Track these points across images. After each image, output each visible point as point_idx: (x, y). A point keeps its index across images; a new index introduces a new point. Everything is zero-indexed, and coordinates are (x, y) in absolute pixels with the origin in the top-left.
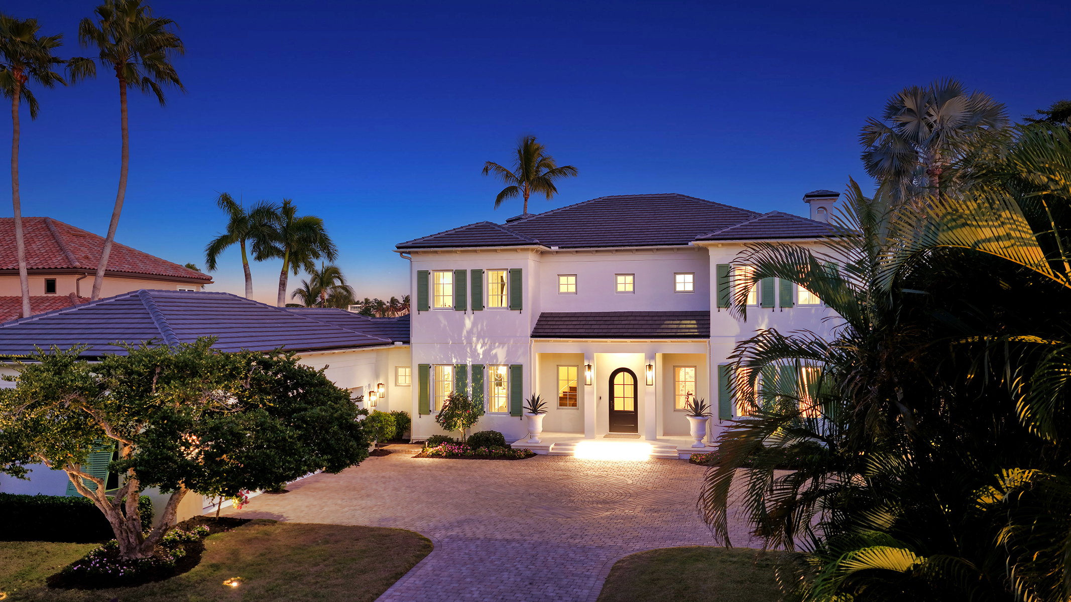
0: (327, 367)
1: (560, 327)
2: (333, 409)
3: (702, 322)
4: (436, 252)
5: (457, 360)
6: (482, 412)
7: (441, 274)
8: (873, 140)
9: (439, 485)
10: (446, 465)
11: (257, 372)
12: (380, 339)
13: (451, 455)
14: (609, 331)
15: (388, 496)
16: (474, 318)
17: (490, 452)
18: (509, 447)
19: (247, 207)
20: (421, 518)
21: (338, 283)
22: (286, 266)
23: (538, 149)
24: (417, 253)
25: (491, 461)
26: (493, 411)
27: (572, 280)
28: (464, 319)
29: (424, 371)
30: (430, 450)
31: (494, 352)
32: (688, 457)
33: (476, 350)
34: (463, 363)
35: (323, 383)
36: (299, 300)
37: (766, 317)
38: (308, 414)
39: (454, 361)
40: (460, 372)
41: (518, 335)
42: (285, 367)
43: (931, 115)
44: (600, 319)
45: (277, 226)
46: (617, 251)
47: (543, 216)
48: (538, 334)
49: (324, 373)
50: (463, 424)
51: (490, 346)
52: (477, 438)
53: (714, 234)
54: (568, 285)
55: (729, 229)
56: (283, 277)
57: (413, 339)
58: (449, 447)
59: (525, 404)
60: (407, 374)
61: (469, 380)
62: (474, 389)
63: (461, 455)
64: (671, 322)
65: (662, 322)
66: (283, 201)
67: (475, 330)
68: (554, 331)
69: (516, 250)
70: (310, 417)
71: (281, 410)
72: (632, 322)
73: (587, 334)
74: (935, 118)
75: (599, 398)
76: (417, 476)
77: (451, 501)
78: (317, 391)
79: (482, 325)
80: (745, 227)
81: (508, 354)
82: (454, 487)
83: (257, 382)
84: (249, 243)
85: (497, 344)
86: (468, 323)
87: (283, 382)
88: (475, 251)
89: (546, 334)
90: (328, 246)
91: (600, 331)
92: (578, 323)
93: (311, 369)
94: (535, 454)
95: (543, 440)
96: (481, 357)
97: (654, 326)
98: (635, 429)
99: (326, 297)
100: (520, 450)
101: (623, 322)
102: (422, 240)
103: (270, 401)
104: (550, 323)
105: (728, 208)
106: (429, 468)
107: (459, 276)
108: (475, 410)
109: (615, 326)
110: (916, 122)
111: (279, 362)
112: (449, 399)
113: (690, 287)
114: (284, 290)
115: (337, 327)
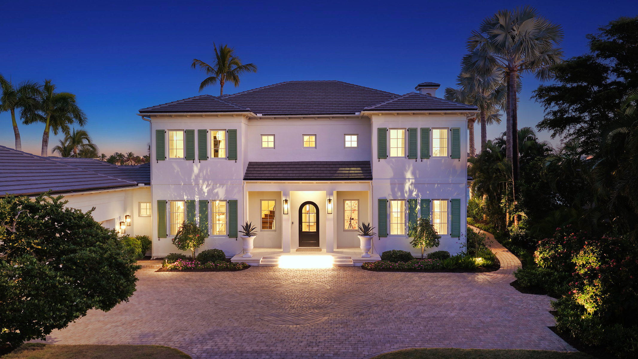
0: (94, 209)
1: (264, 172)
2: (102, 248)
3: (365, 169)
4: (171, 116)
5: (188, 197)
6: (207, 235)
7: (175, 132)
8: (474, 46)
9: (183, 297)
10: (184, 278)
11: (24, 215)
12: (128, 182)
13: (186, 269)
14: (301, 175)
15: (143, 309)
16: (201, 166)
17: (216, 266)
18: (229, 260)
19: (16, 85)
20: (176, 332)
21: (85, 142)
22: (48, 128)
23: (229, 52)
24: (155, 116)
25: (218, 273)
26: (215, 234)
27: (271, 138)
28: (193, 166)
29: (162, 205)
30: (169, 266)
31: (216, 191)
32: (361, 264)
33: (202, 189)
34: (192, 199)
35: (91, 224)
36: (57, 154)
37: (411, 165)
38: (78, 255)
39: (185, 198)
40: (190, 206)
41: (234, 178)
42: (52, 210)
43: (514, 30)
44: (293, 166)
45: (39, 99)
46: (304, 118)
47: (246, 93)
48: (249, 178)
49: (91, 215)
50: (194, 245)
51: (213, 187)
52: (205, 255)
53: (376, 106)
54: (268, 142)
55: (385, 103)
56: (46, 136)
57: (153, 182)
58: (184, 263)
59: (240, 228)
60: (148, 208)
61: (197, 212)
62: (201, 218)
63: (194, 268)
64: (344, 169)
65: (337, 169)
66: (45, 81)
67: (201, 175)
68: (260, 175)
69: (232, 116)
70: (79, 259)
71: (49, 252)
72: (316, 169)
73: (285, 177)
74: (516, 32)
75: (292, 223)
76: (162, 289)
77: (197, 312)
78: (85, 233)
79: (207, 171)
80: (396, 102)
81: (227, 192)
82: (195, 298)
83: (23, 226)
84: (18, 111)
85: (218, 185)
86: (196, 170)
87: (50, 224)
88: (201, 116)
89: (254, 178)
90: (80, 115)
91: (294, 175)
92: (277, 169)
93: (78, 212)
94: (249, 266)
95: (254, 254)
96: (206, 194)
97: (332, 172)
98: (317, 244)
99: (78, 152)
100: (237, 264)
101: (310, 169)
102: (159, 107)
103: (38, 244)
104: (256, 169)
105: (375, 91)
106: (171, 280)
107: (189, 135)
108: (202, 234)
109: (304, 172)
110: (504, 35)
111: (46, 206)
112: (182, 226)
113: (355, 145)
114: (47, 146)
115: (93, 173)
